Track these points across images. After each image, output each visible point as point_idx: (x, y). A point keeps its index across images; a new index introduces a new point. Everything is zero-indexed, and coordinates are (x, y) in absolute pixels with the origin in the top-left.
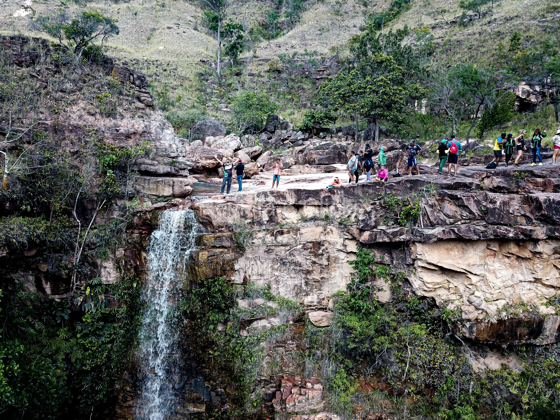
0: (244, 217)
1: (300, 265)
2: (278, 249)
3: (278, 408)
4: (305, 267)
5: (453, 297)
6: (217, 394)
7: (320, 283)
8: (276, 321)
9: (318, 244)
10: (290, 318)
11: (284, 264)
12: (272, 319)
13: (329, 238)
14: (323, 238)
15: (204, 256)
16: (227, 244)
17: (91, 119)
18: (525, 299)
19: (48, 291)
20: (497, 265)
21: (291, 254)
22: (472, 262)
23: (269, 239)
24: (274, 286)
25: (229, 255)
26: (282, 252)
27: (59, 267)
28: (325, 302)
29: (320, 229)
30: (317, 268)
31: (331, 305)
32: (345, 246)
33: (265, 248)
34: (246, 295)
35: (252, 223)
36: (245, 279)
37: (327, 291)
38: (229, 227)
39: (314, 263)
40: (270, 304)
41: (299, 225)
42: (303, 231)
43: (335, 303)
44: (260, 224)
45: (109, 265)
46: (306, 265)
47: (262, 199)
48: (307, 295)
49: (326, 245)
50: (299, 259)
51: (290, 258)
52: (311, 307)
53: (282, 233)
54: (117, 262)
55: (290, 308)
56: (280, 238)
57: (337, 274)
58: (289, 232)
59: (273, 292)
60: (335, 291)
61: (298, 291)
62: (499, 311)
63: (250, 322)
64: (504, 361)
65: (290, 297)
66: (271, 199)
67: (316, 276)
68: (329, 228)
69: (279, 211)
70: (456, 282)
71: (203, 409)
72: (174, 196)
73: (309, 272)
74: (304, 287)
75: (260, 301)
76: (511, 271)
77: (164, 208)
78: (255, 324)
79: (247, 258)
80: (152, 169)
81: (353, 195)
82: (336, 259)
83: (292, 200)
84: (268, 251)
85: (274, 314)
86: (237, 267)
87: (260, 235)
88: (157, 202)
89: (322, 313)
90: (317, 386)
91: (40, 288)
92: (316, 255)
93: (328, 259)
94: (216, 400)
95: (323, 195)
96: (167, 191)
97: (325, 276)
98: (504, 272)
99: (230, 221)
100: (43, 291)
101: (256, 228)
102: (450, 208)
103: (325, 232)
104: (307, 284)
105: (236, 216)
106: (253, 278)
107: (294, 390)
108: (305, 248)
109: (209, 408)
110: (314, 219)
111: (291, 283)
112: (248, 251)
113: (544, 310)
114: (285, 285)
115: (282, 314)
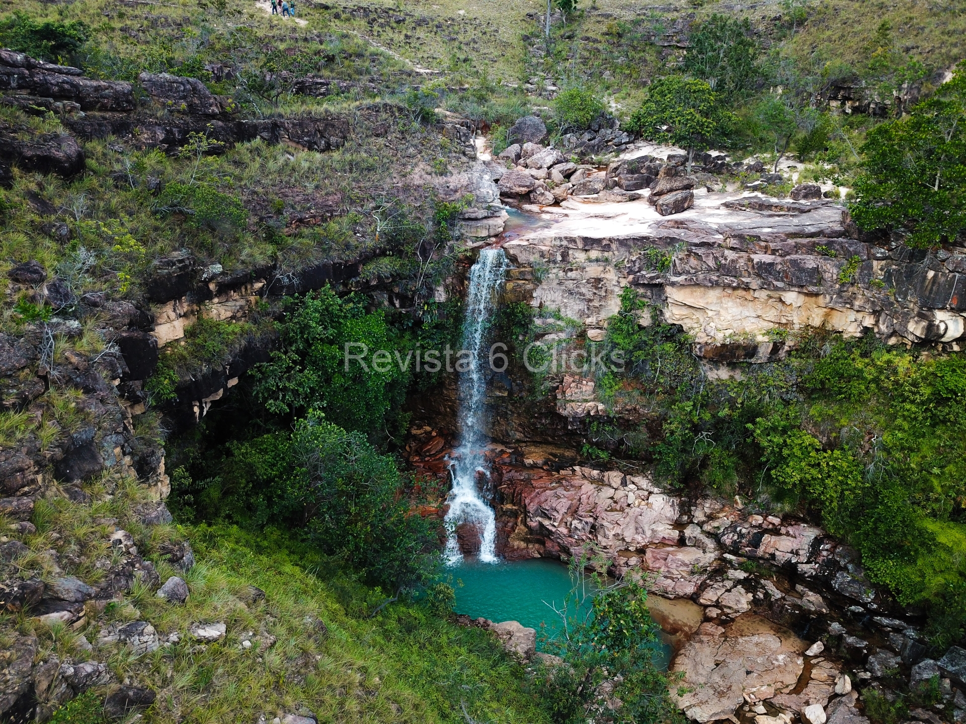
0: (542, 255)
1: (584, 295)
2: (567, 282)
3: (559, 396)
4: (588, 297)
5: (695, 325)
6: (517, 385)
7: (598, 309)
8: (563, 336)
9: (598, 280)
10: (574, 333)
11: (571, 294)
12: (560, 334)
13: (608, 276)
14: (602, 276)
15: (510, 286)
16: (529, 277)
17: (429, 177)
18: (747, 330)
19: (397, 305)
20: (730, 304)
21: (577, 287)
22: (710, 300)
23: (561, 274)
24: (563, 310)
25: (530, 286)
26: (570, 285)
27: (406, 289)
28: (601, 323)
29: (601, 268)
30: (597, 298)
31: (606, 325)
32: (619, 282)
33: (557, 281)
34: (541, 316)
35: (549, 262)
36: (541, 303)
37: (603, 315)
38: (530, 264)
39: (595, 294)
40: (559, 323)
41: (585, 265)
42: (587, 269)
43: (609, 324)
44: (555, 262)
45: (441, 289)
46: (589, 295)
47: (558, 243)
48: (588, 317)
49: (605, 281)
50: (583, 290)
51: (576, 290)
52: (590, 326)
53: (571, 270)
54: (446, 287)
55: (574, 327)
56: (569, 274)
57: (613, 302)
58: (577, 270)
59: (562, 314)
60: (610, 315)
61: (582, 314)
62: (725, 338)
63: (543, 335)
64: (732, 374)
65: (575, 318)
66: (565, 243)
67: (597, 304)
68: (608, 268)
69: (570, 252)
70: (698, 315)
71: (506, 394)
72: (489, 236)
73: (590, 300)
74: (586, 311)
75: (551, 321)
76: (741, 308)
77: (481, 247)
78: (546, 337)
79: (543, 289)
80: (473, 216)
81: (626, 245)
82: (612, 292)
83: (580, 246)
84: (560, 284)
85: (561, 331)
86: (535, 295)
87: (555, 271)
88: (476, 241)
89: (599, 331)
90: (590, 383)
91: (392, 303)
92: (597, 288)
93: (606, 292)
94: (516, 388)
95: (604, 243)
96: (484, 233)
97: (603, 303)
98: (734, 310)
99: (532, 259)
100: (394, 305)
101: (552, 265)
102: (693, 262)
103: (604, 271)
104: (588, 309)
105: (537, 256)
106: (547, 303)
107: (573, 385)
108: (588, 282)
109: (511, 394)
110: (597, 260)
111: (576, 308)
112: (544, 283)
113: (760, 338)
114: (572, 309)
115: (567, 330)
